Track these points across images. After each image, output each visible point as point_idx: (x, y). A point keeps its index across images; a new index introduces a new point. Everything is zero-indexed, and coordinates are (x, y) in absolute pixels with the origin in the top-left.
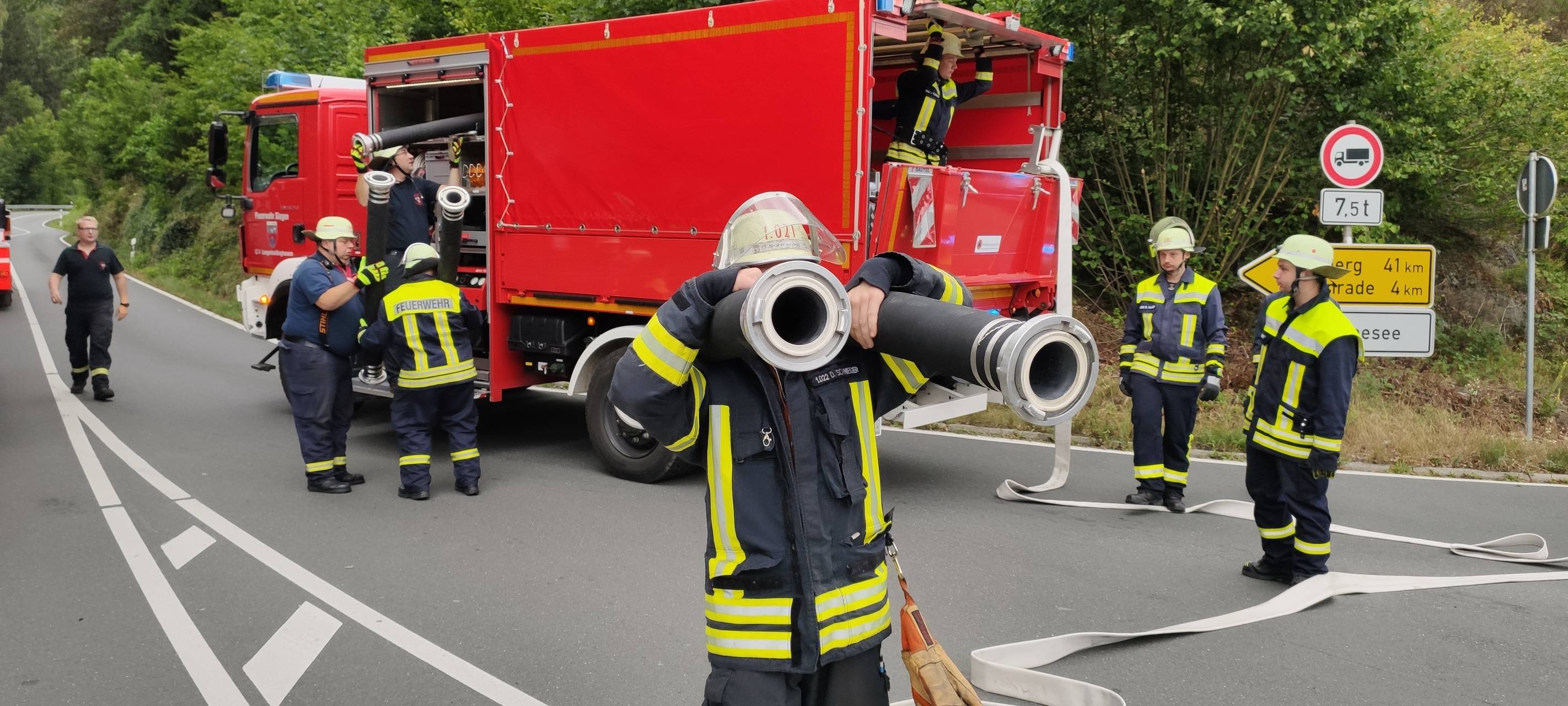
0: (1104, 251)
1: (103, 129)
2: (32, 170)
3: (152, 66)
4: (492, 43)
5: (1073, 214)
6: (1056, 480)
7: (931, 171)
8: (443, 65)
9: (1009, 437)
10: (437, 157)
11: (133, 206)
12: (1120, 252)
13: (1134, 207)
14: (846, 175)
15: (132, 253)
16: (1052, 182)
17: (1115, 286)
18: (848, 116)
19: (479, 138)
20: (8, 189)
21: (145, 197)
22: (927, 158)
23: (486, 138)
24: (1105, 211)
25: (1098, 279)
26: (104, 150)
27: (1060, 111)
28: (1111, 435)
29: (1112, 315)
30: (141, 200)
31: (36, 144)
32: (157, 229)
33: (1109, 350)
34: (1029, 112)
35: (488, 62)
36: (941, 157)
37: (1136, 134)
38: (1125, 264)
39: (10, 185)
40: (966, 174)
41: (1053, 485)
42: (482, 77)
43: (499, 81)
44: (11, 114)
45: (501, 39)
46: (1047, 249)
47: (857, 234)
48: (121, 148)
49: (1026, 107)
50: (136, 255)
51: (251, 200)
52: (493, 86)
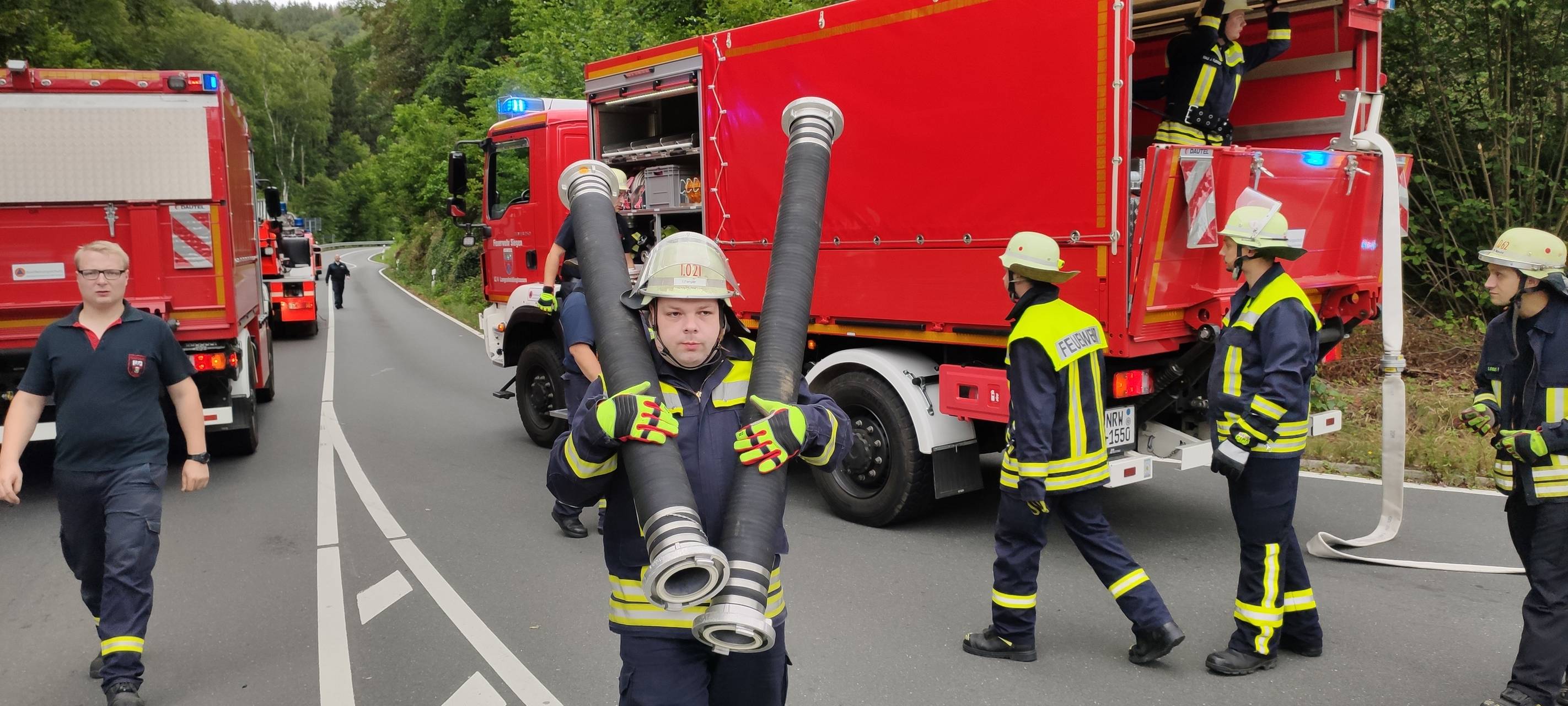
0: (1430, 244)
1: (407, 169)
2: (360, 210)
3: (448, 110)
4: (705, 46)
5: (1401, 198)
6: (1384, 532)
7: (1211, 152)
8: (658, 75)
9: (1317, 471)
10: (655, 173)
11: (434, 239)
12: (1452, 244)
13: (1468, 190)
14: (1101, 163)
15: (433, 282)
16: (1372, 160)
17: (1446, 284)
18: (1102, 91)
19: (695, 151)
20: (341, 228)
21: (444, 230)
22: (1206, 139)
23: (700, 151)
24: (1430, 196)
25: (1424, 277)
26: (411, 189)
27: (1379, 73)
28: (1453, 468)
29: (1444, 319)
30: (441, 233)
31: (363, 187)
32: (453, 260)
33: (1443, 362)
34: (1338, 77)
35: (701, 67)
36: (1224, 137)
37: (1464, 106)
38: (1458, 258)
39: (342, 225)
40: (1258, 154)
41: (1381, 536)
42: (696, 84)
43: (712, 87)
44: (344, 161)
45: (714, 41)
46: (1368, 245)
47: (1115, 234)
48: (424, 186)
49: (1334, 71)
50: (436, 283)
51: (490, 228)
52: (707, 93)
